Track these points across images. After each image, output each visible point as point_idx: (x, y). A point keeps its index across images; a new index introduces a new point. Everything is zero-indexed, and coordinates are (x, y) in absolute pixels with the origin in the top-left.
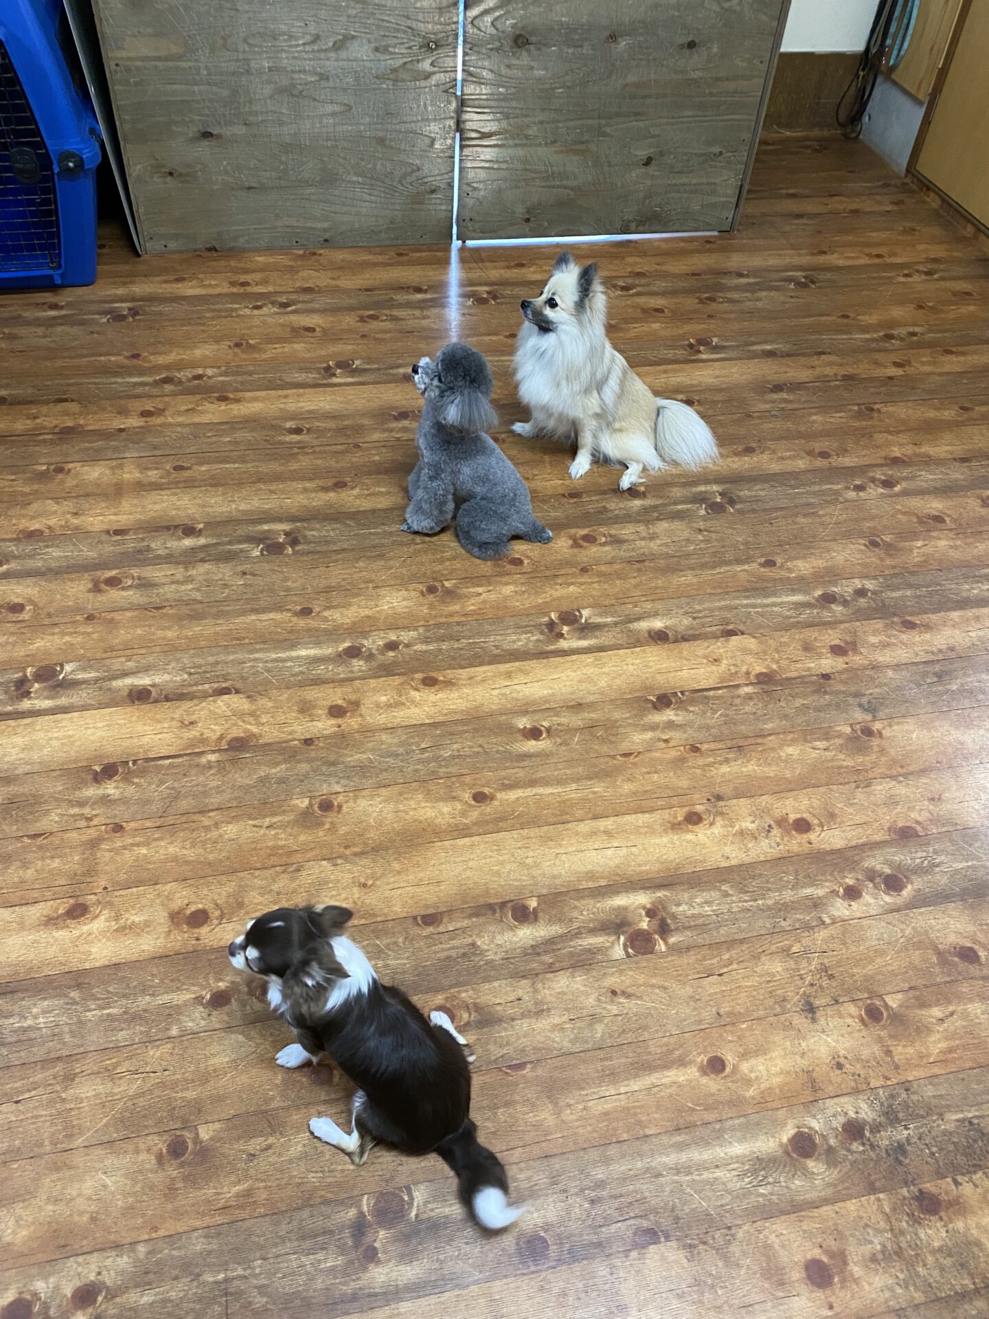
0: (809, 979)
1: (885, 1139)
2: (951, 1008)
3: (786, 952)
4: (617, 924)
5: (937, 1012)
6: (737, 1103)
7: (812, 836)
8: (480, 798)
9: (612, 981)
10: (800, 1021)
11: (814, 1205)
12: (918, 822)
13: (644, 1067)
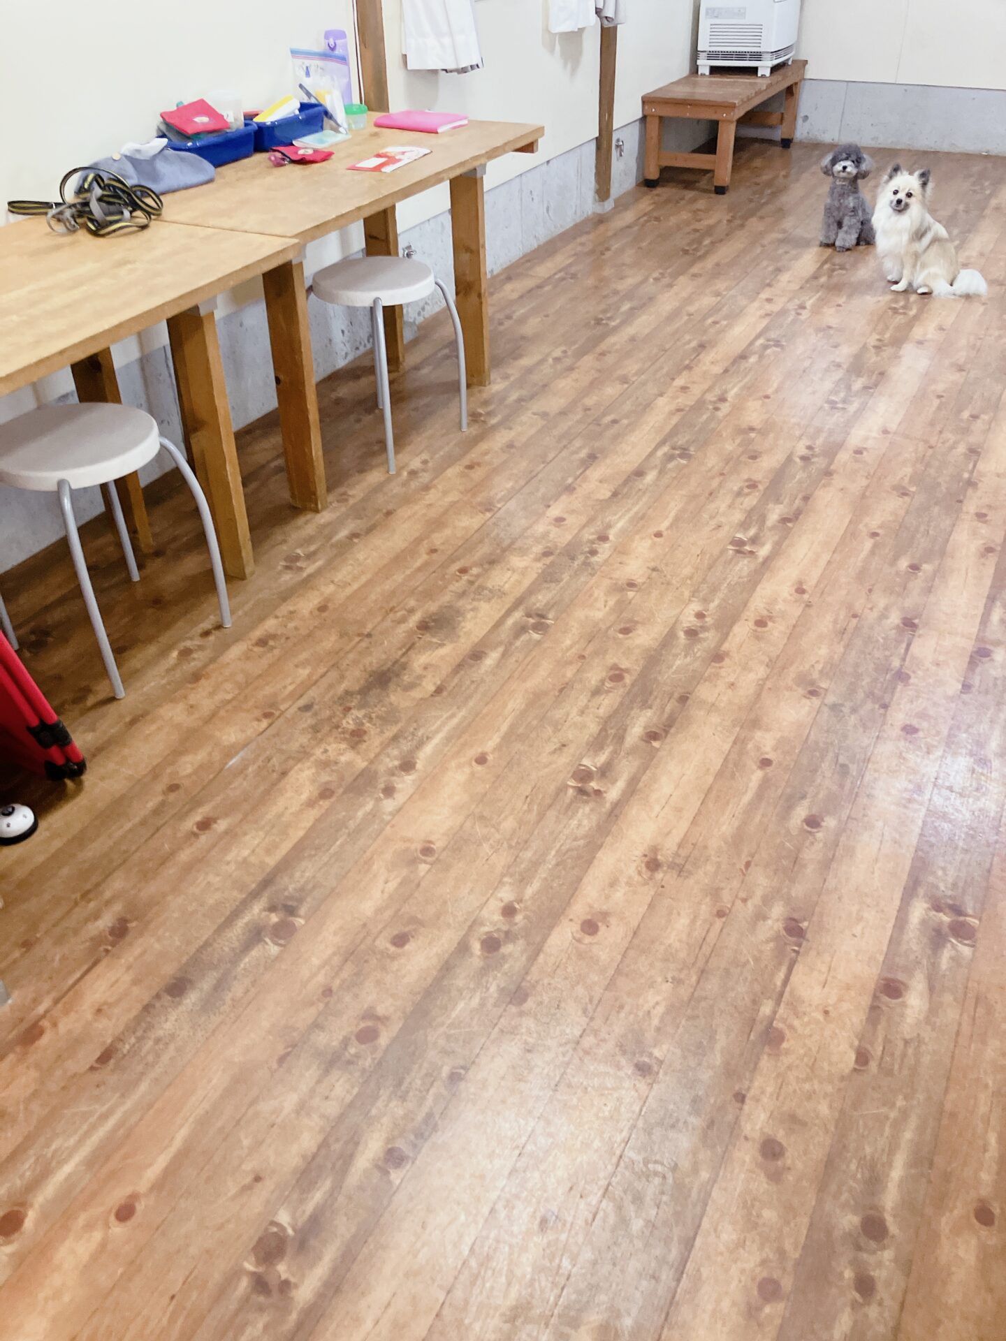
0: (669, 577)
1: (581, 558)
2: (607, 608)
3: (691, 578)
4: (754, 540)
5: (611, 603)
6: (638, 532)
7: (751, 624)
8: (874, 535)
9: (726, 528)
10: (652, 564)
11: (580, 531)
12: (720, 668)
13: (677, 519)
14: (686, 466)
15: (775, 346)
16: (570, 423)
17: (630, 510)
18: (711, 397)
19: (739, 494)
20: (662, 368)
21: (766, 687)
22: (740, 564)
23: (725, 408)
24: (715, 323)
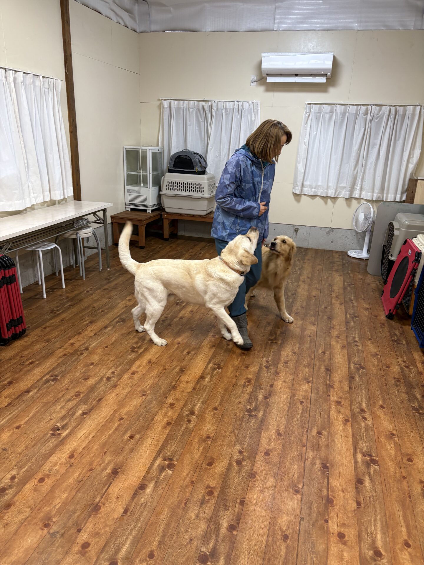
0: (10, 454)
3: (20, 454)
4: (64, 427)
6: (8, 426)
7: (36, 481)
8: (121, 419)
9: (54, 421)
10: (5, 446)
12: (6, 513)
13: (33, 417)
14: (53, 385)
15: (122, 321)
16: (10, 365)
17: (12, 413)
18: (82, 348)
19: (70, 400)
20: (68, 333)
21: (24, 525)
22: (50, 443)
23: (85, 354)
24: (102, 311)
